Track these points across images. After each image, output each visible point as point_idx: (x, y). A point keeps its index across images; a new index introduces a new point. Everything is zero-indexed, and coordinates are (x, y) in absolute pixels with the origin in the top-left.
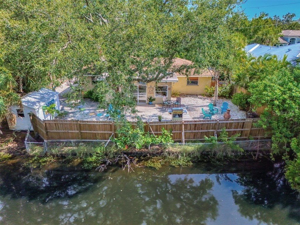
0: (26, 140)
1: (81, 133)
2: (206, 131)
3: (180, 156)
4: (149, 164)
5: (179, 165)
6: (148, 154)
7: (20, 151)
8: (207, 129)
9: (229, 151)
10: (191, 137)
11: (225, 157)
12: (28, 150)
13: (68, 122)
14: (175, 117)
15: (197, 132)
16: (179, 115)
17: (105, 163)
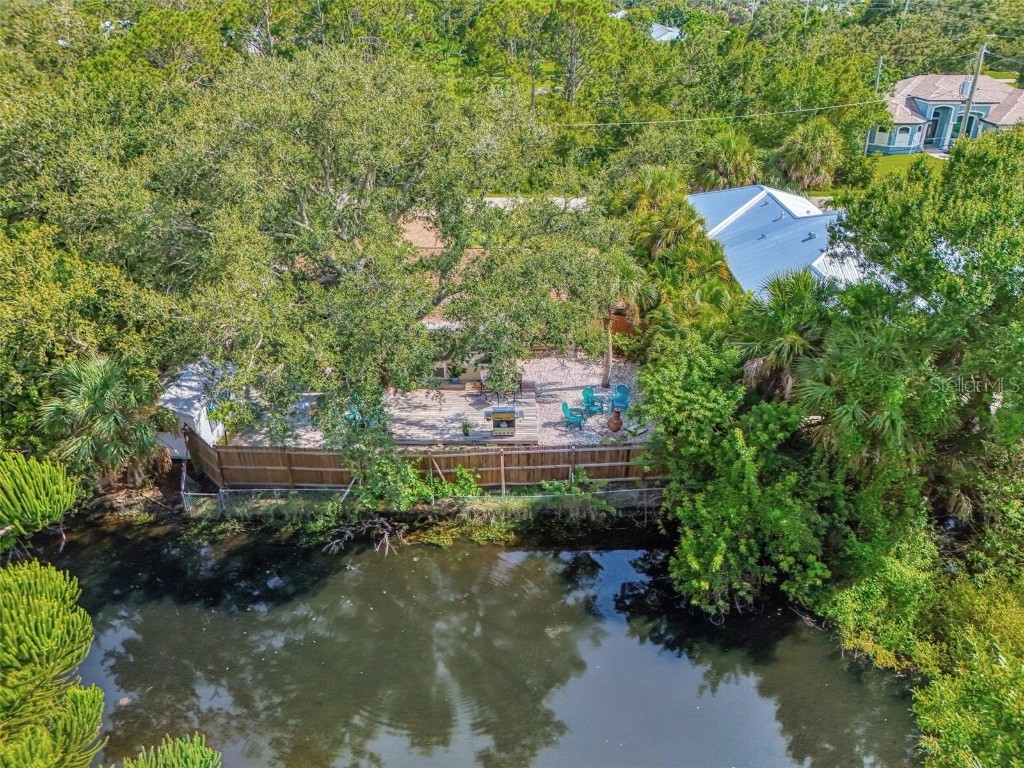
0: (183, 487)
1: (292, 471)
2: (552, 466)
3: (493, 521)
4: (431, 537)
5: (488, 540)
6: (430, 517)
7: (169, 507)
8: (553, 462)
9: (593, 510)
10: (522, 479)
11: (583, 521)
12: (189, 509)
13: (264, 451)
14: (499, 426)
15: (534, 470)
16: (507, 422)
17: (340, 535)
